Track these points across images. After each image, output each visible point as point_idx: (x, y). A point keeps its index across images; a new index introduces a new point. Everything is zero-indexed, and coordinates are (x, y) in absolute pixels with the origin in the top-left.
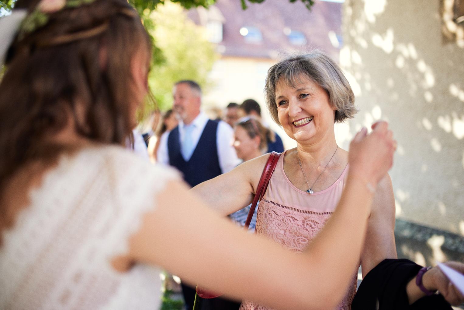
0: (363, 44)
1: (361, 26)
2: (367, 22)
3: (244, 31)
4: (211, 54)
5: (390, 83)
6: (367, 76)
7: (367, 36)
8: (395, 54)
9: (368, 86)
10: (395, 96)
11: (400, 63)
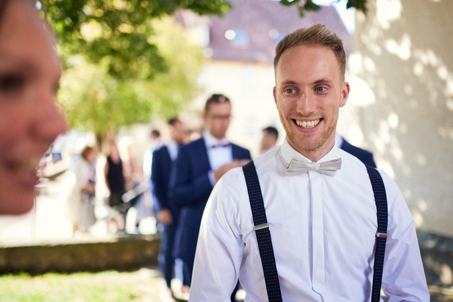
0: (376, 50)
1: (374, 33)
2: (380, 28)
3: (230, 35)
4: (200, 59)
5: (409, 90)
6: (382, 84)
7: (380, 42)
8: (412, 61)
9: (383, 93)
10: (414, 104)
11: (418, 70)
